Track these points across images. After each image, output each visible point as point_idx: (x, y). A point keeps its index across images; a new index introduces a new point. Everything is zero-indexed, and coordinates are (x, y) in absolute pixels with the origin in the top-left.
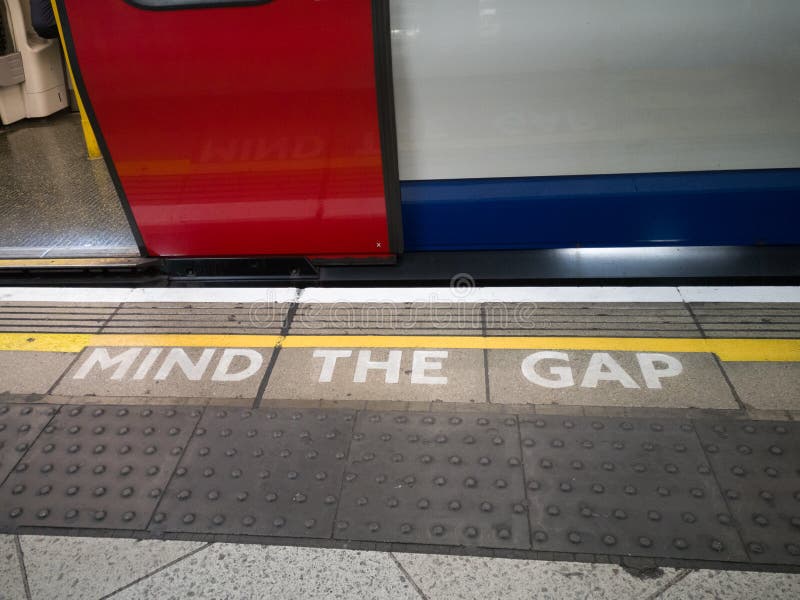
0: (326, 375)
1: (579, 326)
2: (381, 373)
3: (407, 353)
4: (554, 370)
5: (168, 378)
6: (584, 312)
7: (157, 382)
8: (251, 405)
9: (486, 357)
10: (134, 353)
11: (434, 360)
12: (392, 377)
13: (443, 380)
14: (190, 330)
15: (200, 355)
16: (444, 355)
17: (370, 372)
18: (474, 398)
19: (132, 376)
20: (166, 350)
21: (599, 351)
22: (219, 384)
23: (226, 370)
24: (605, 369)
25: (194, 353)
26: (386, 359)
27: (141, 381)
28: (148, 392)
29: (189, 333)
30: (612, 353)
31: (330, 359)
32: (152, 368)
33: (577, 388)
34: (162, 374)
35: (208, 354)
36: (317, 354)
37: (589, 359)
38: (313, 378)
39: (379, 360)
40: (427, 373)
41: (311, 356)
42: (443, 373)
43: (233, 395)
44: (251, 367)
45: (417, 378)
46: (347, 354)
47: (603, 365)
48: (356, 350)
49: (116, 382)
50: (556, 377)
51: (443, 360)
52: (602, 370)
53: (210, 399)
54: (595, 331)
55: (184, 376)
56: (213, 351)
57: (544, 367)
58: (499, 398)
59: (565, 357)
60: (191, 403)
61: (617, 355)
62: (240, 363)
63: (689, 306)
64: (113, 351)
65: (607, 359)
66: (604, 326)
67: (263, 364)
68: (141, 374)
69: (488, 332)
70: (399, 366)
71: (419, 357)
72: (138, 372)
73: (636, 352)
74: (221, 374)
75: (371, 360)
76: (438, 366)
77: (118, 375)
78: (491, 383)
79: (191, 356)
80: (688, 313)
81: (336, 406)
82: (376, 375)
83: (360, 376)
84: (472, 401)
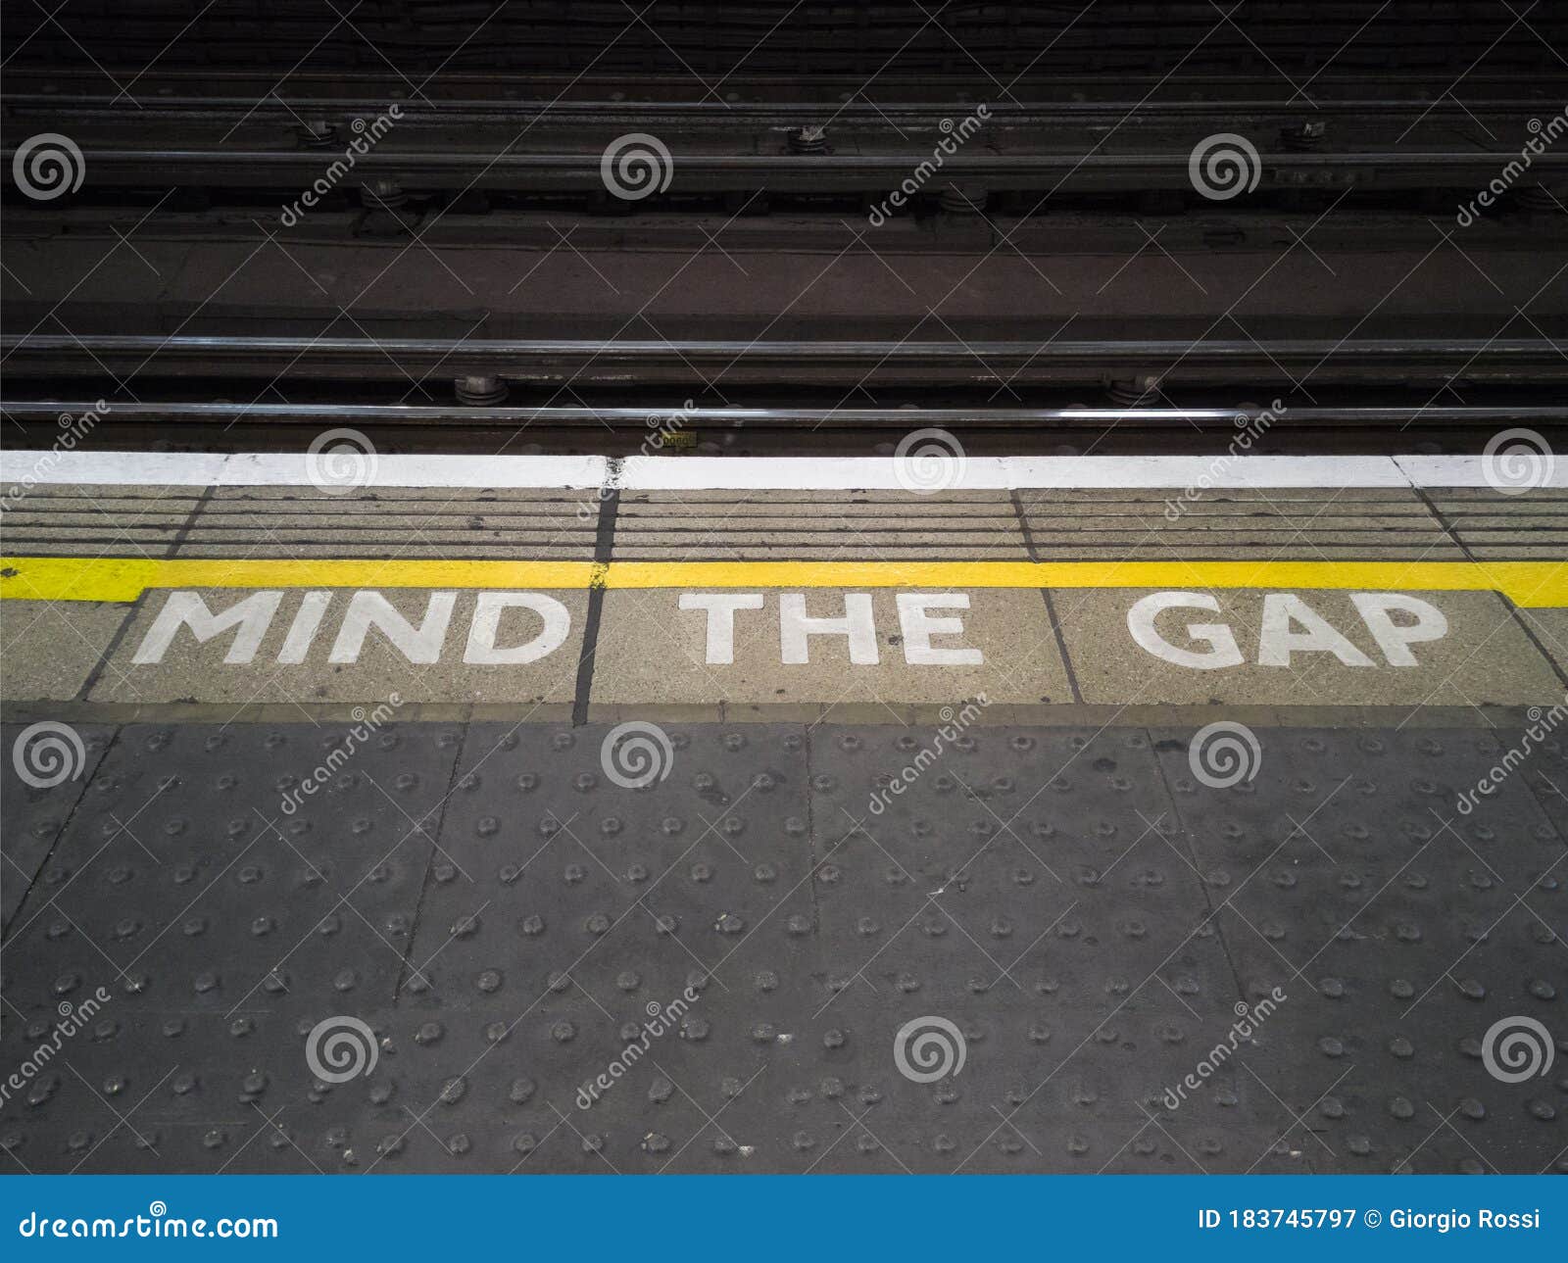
0: (720, 650)
1: (1224, 538)
2: (838, 642)
3: (884, 599)
4: (1197, 631)
5: (360, 658)
6: (1224, 508)
7: (339, 670)
8: (568, 716)
9: (1049, 605)
10: (269, 602)
11: (944, 613)
12: (865, 652)
13: (974, 657)
14: (387, 550)
15: (424, 606)
16: (962, 601)
17: (812, 639)
18: (1048, 694)
19: (275, 656)
20: (342, 596)
21: (1277, 590)
22: (483, 671)
23: (492, 640)
24: (1296, 627)
25: (411, 602)
26: (841, 612)
27: (299, 668)
28: (322, 692)
29: (386, 557)
30: (1301, 593)
31: (722, 613)
32: (319, 638)
33: (1250, 669)
34: (346, 650)
35: (441, 606)
36: (688, 601)
37: (1261, 608)
38: (692, 656)
39: (827, 615)
40: (936, 641)
41: (675, 606)
42: (969, 640)
43: (522, 696)
44: (547, 632)
45: (917, 653)
46: (755, 601)
47: (1291, 619)
48: (773, 593)
49: (239, 669)
50: (1202, 647)
51: (962, 613)
52: (1291, 631)
53: (471, 705)
54: (1255, 549)
55: (398, 655)
56: (451, 598)
57: (1174, 625)
58: (1099, 694)
59: (1209, 602)
60: (428, 716)
61: (1314, 598)
62: (518, 625)
63: (1424, 495)
64: (218, 598)
65: (1294, 605)
66: (1272, 537)
67: (573, 626)
68: (295, 649)
69: (1041, 552)
70: (871, 626)
71: (910, 610)
72: (288, 644)
73: (1350, 591)
74: (482, 647)
75: (810, 614)
76: (955, 625)
77: (242, 653)
78: (1077, 661)
79: (401, 608)
80: (1426, 510)
81: (758, 717)
82: (830, 647)
83: (795, 652)
84: (1045, 699)
